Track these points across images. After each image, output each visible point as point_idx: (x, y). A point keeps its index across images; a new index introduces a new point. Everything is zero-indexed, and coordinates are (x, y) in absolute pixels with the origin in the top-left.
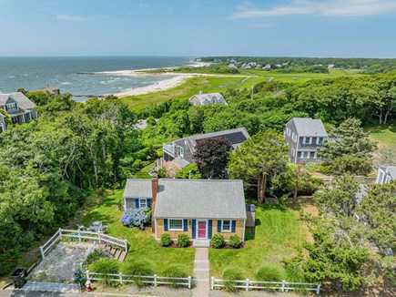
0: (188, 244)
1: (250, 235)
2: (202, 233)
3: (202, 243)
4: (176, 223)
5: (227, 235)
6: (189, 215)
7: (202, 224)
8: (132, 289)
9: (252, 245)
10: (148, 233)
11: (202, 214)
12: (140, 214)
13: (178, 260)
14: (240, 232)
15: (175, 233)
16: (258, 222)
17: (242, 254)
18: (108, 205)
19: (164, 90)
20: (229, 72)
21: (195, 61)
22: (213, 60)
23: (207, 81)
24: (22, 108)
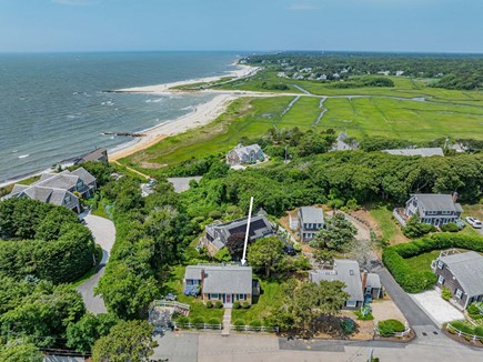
0: (222, 306)
1: (255, 301)
2: (228, 301)
3: (228, 306)
4: (215, 296)
5: (242, 301)
6: (222, 292)
7: (228, 296)
8: (194, 330)
9: (256, 307)
10: (199, 300)
11: (228, 291)
12: (195, 289)
13: (215, 315)
14: (249, 300)
15: (214, 301)
16: (262, 292)
17: (249, 312)
18: (173, 280)
19: (203, 124)
20: (276, 88)
21: (239, 63)
22: (260, 61)
23: (250, 106)
24: (86, 183)
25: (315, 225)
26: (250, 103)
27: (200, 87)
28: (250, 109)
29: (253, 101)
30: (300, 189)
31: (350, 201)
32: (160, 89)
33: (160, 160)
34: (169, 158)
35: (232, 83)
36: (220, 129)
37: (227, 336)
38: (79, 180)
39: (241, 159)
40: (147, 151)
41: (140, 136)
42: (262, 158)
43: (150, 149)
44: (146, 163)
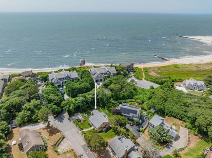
19: (202, 63)
24: (112, 73)
31: (195, 128)
33: (160, 73)
34: (164, 73)
37: (78, 133)
38: (108, 71)
39: (187, 85)
40: (159, 68)
41: (167, 60)
42: (200, 89)
43: (161, 67)
44: (153, 72)
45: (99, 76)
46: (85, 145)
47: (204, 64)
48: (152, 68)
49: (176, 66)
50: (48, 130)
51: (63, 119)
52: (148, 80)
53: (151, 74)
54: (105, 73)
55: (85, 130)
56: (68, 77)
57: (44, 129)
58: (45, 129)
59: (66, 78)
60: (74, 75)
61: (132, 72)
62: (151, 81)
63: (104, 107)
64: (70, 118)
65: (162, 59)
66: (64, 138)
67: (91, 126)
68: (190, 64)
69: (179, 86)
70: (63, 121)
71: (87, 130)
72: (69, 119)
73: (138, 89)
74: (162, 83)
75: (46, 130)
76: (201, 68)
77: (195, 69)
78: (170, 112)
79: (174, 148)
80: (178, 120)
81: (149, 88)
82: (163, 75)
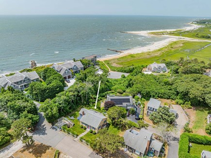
3: (88, 130)
5: (93, 130)
6: (86, 123)
7: (89, 126)
14: (96, 131)
15: (84, 125)
19: (151, 51)
20: (203, 37)
21: (192, 23)
22: (205, 23)
23: (182, 45)
24: (79, 67)
25: (154, 109)
26: (183, 44)
27: (163, 33)
28: (180, 47)
29: (185, 43)
30: (164, 90)
31: (187, 102)
32: (143, 33)
33: (122, 64)
34: (125, 63)
35: (180, 33)
36: (158, 54)
37: (75, 141)
38: (75, 66)
39: (153, 69)
40: (118, 59)
41: (121, 52)
42: (164, 71)
43: (120, 58)
44: (115, 64)
45: (67, 72)
46: (92, 153)
47: (153, 52)
48: (112, 60)
49: (132, 56)
50: (31, 150)
51: (44, 129)
52: (115, 71)
53: (113, 65)
54: (71, 69)
55: (81, 135)
56: (27, 79)
57: (22, 151)
58: (24, 150)
59: (24, 81)
60: (34, 75)
61: (97, 65)
62: (118, 71)
63: (89, 104)
64: (54, 126)
65: (116, 51)
66: (59, 153)
67: (85, 129)
68: (142, 53)
69: (146, 71)
70: (46, 132)
71: (84, 134)
72: (53, 128)
73: (110, 81)
74: (130, 71)
75: (26, 152)
76: (153, 55)
77: (148, 56)
78: (156, 94)
79: (179, 125)
80: (166, 100)
81: (120, 77)
82: (125, 65)
